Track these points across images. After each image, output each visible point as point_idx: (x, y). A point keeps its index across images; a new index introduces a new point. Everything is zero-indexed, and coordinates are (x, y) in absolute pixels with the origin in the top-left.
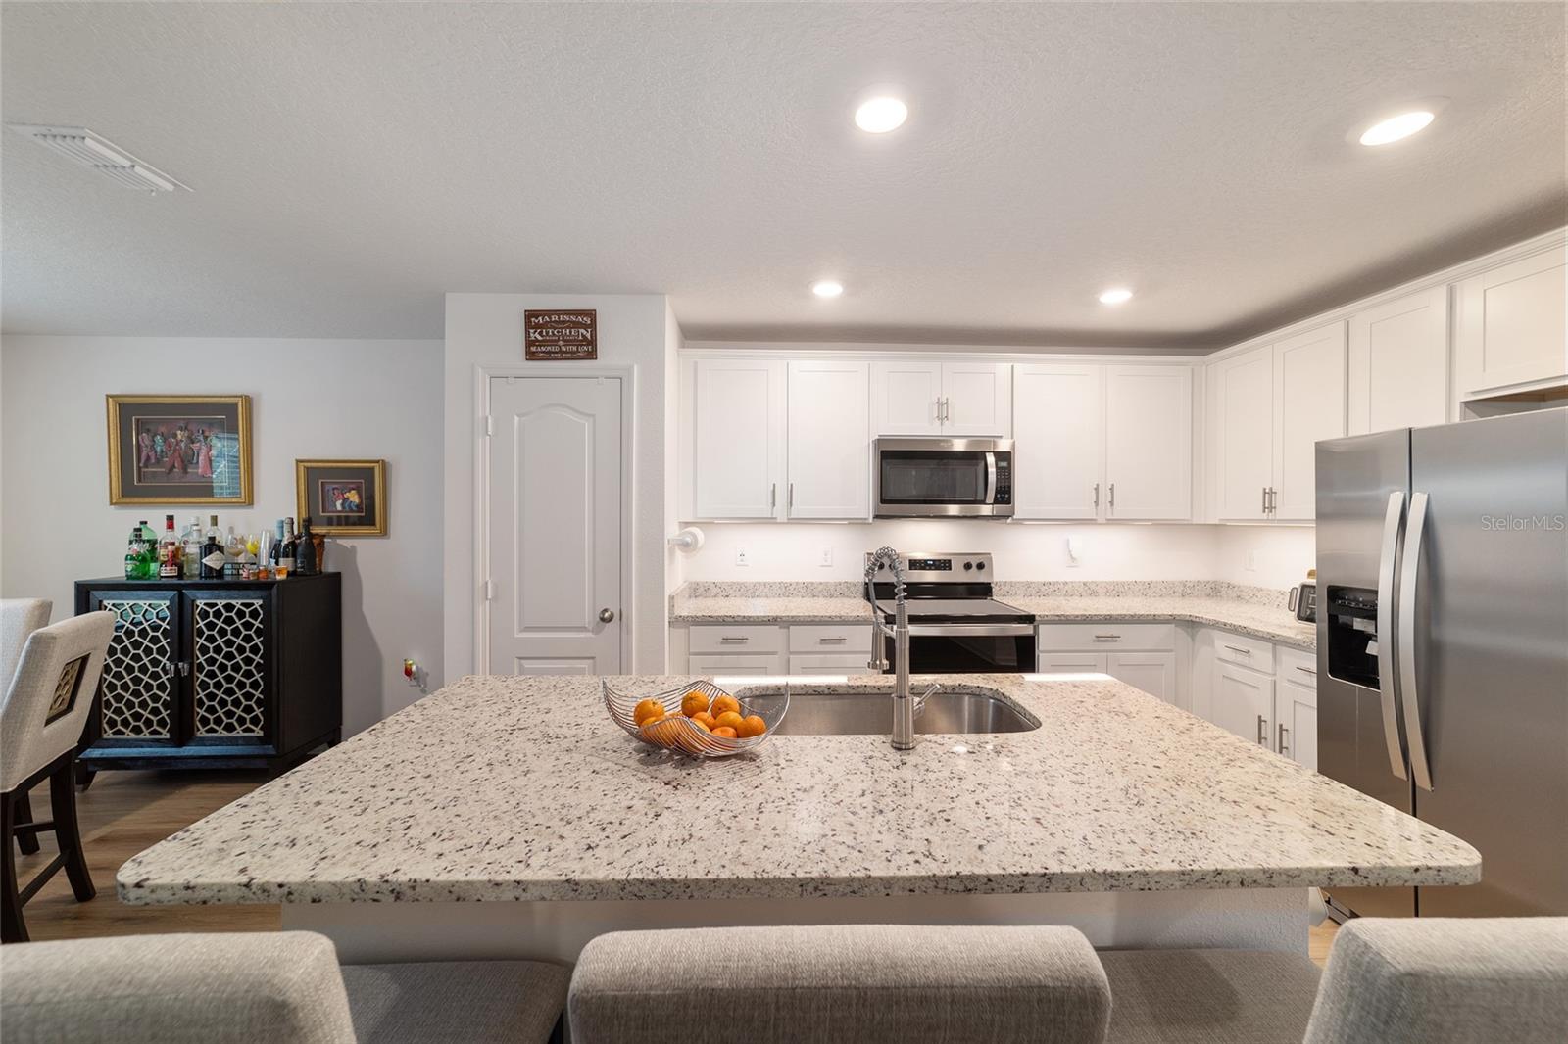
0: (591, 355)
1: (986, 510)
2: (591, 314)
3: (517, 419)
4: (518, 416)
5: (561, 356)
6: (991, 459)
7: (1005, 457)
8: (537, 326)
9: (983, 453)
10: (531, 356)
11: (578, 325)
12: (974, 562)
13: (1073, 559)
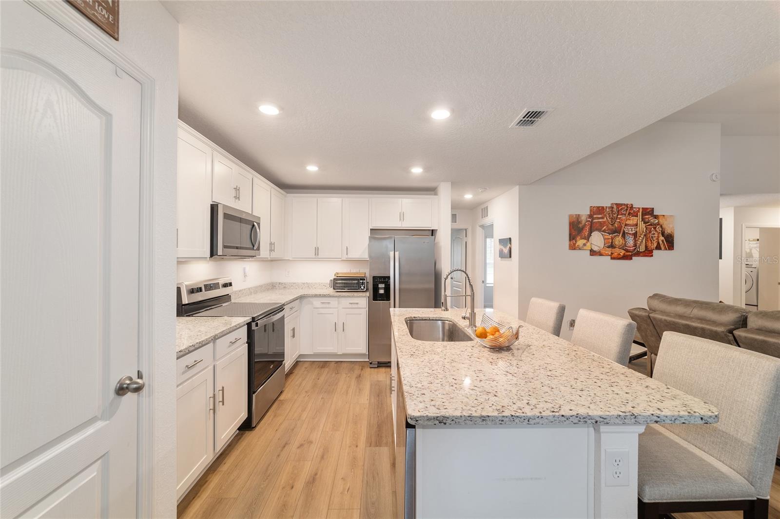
0: (113, 29)
12: (228, 283)
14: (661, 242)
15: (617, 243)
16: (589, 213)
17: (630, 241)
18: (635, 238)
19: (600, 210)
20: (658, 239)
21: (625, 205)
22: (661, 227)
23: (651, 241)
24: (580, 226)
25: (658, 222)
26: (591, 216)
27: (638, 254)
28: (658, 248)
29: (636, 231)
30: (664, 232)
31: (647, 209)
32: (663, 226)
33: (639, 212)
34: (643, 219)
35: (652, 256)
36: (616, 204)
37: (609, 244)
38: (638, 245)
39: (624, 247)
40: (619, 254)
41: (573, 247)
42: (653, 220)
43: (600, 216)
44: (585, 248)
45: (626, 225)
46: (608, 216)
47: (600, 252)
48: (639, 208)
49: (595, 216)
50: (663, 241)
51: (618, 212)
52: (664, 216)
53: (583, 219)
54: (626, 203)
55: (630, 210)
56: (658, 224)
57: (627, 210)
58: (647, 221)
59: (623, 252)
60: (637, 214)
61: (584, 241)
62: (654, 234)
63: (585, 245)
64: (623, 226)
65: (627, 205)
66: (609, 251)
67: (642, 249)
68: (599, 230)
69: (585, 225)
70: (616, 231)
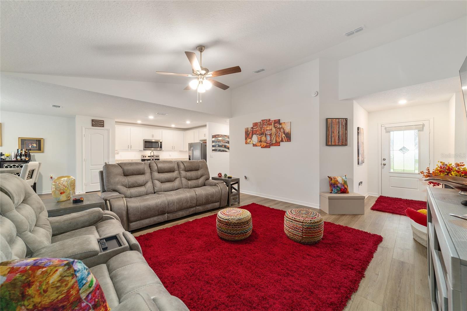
0: (103, 127)
1: (158, 149)
2: (103, 121)
4: (90, 134)
5: (98, 126)
6: (159, 143)
7: (161, 142)
8: (94, 122)
9: (158, 142)
10: (93, 126)
11: (101, 122)
12: (157, 156)
13: (170, 156)
14: (283, 138)
15: (263, 140)
16: (252, 126)
17: (269, 138)
18: (271, 136)
19: (256, 124)
20: (282, 136)
21: (266, 120)
22: (283, 129)
23: (278, 137)
24: (248, 133)
25: (282, 126)
26: (252, 128)
27: (272, 145)
28: (282, 141)
29: (271, 133)
30: (285, 132)
31: (276, 120)
32: (284, 129)
33: (272, 122)
34: (274, 126)
35: (279, 145)
36: (262, 120)
37: (260, 140)
38: (272, 140)
39: (266, 142)
40: (264, 145)
41: (246, 143)
42: (278, 126)
43: (256, 127)
44: (250, 143)
45: (267, 130)
46: (259, 127)
47: (256, 144)
48: (272, 121)
49: (254, 128)
50: (284, 137)
51: (263, 124)
52: (284, 123)
53: (249, 129)
54: (266, 119)
55: (268, 122)
56: (282, 128)
57: (267, 122)
58: (276, 126)
59: (265, 144)
60: (272, 124)
61: (250, 140)
62: (280, 133)
63: (250, 141)
64: (265, 130)
65: (267, 120)
66: (259, 144)
67: (274, 142)
68: (256, 134)
69: (250, 132)
70: (262, 134)
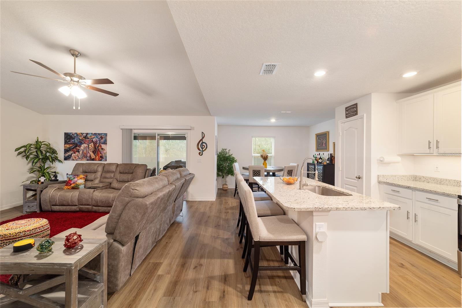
0: (357, 114)
2: (356, 104)
3: (345, 132)
4: (345, 131)
5: (351, 116)
8: (347, 110)
10: (346, 117)
11: (354, 108)
